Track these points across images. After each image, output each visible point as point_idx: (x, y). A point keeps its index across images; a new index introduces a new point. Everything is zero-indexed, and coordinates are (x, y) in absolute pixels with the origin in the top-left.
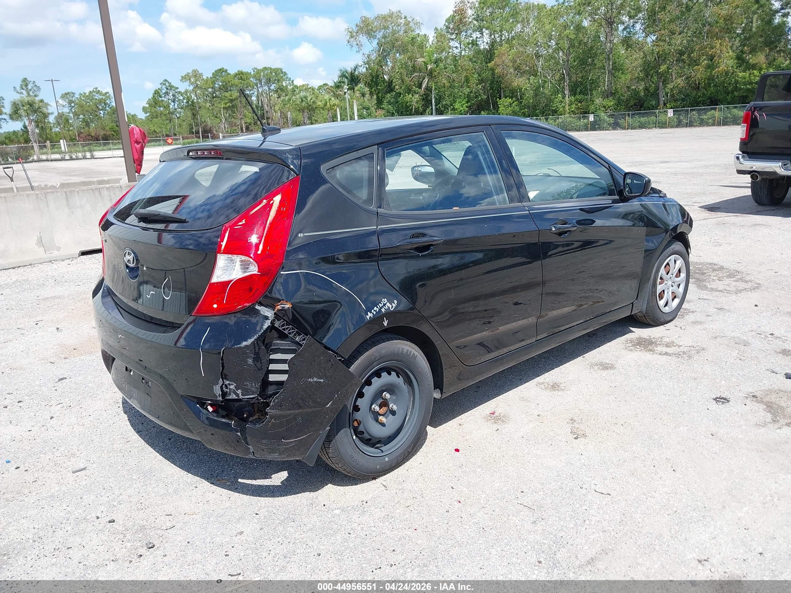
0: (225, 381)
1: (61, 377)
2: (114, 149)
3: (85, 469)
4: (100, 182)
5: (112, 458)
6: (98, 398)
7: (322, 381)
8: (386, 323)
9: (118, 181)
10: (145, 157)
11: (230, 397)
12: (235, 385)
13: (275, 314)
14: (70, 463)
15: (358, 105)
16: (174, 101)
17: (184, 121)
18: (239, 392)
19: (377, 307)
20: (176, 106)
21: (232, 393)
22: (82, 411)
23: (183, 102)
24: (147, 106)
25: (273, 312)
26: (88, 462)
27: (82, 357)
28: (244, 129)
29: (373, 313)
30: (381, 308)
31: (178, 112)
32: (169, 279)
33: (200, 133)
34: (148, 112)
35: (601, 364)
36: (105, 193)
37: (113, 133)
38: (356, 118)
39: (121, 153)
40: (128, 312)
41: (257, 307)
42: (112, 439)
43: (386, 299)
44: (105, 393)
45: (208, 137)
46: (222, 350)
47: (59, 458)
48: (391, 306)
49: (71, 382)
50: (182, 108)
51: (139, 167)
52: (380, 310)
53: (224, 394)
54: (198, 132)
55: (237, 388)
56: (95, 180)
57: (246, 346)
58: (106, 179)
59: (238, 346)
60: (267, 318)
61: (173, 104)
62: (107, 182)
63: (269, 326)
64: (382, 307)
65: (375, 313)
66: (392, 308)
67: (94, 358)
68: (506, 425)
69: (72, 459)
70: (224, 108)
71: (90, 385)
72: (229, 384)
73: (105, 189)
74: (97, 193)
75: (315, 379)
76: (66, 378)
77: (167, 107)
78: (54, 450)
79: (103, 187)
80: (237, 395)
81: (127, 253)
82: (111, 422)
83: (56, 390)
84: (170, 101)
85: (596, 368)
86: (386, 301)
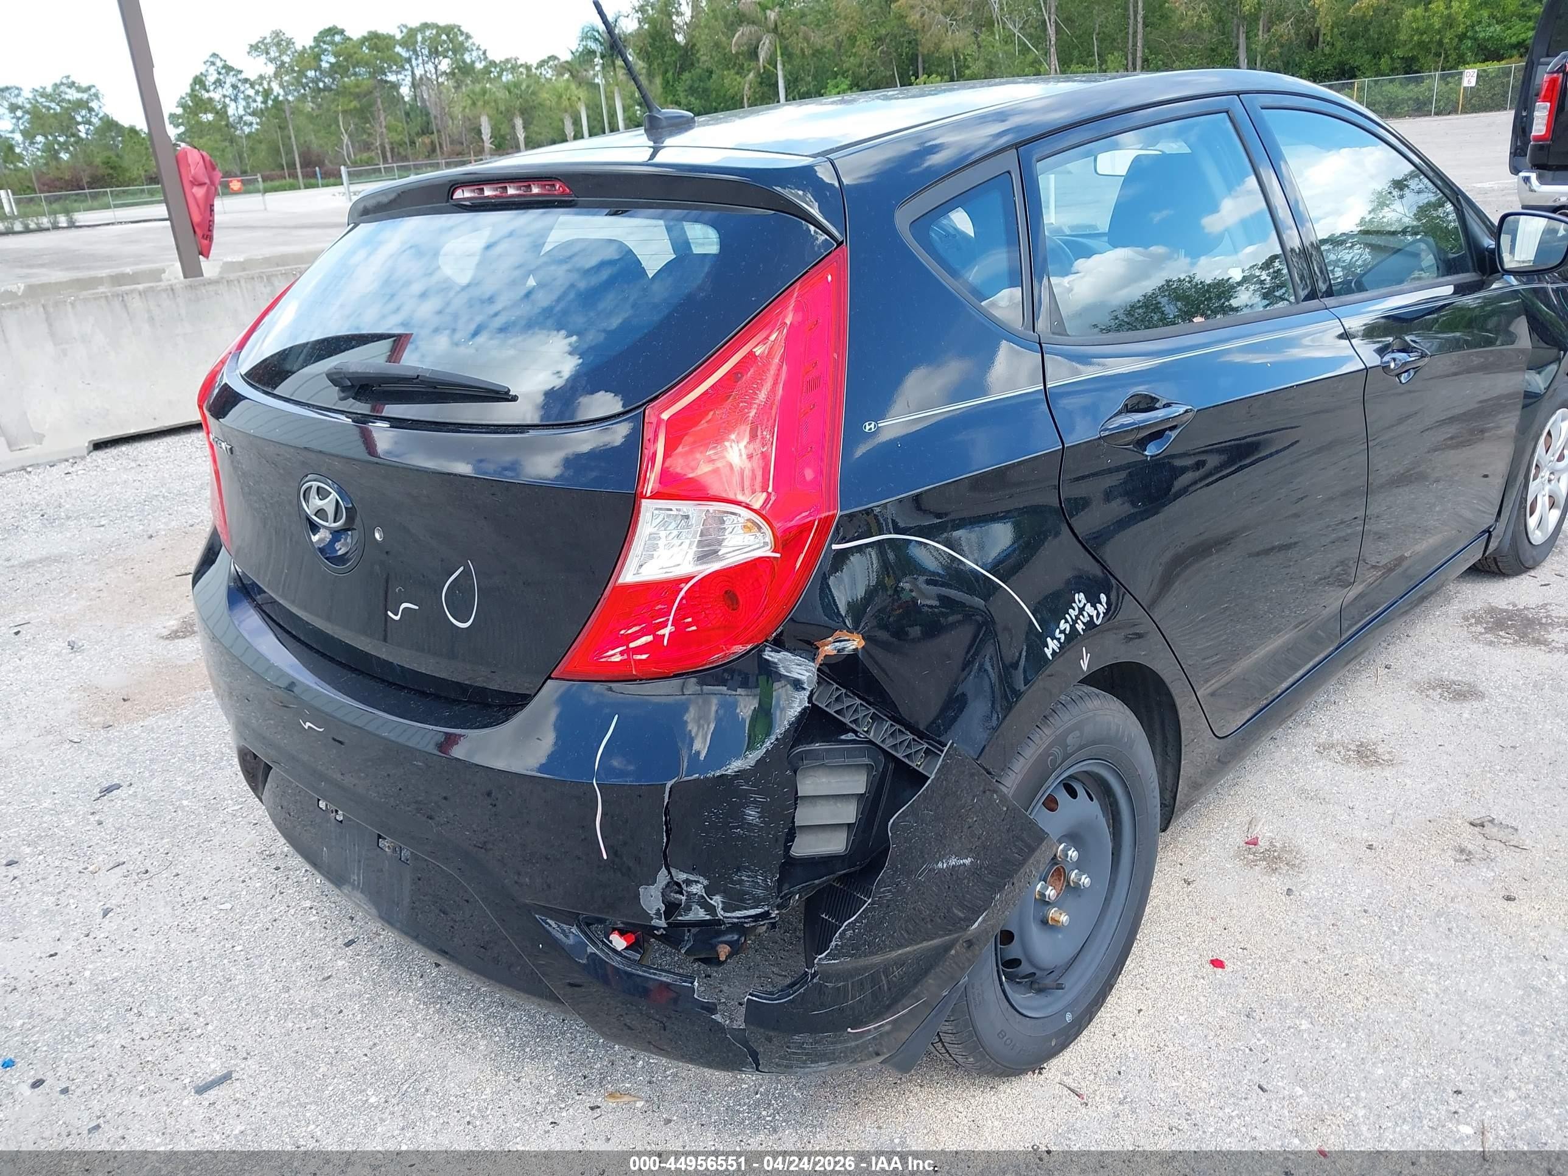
0: (673, 871)
1: (106, 785)
2: (116, 206)
3: (226, 1077)
4: (118, 280)
5: (295, 1035)
6: (216, 841)
7: (968, 861)
8: (1086, 663)
9: (156, 275)
10: (217, 218)
11: (690, 917)
12: (706, 882)
13: (819, 670)
14: (182, 1059)
15: (623, 99)
16: (235, 100)
17: (260, 142)
18: (717, 901)
19: (1067, 621)
20: (241, 112)
21: (695, 907)
22: (182, 884)
23: (255, 101)
24: (180, 111)
25: (813, 667)
26: (231, 1054)
27: (150, 721)
28: (389, 155)
29: (1059, 640)
30: (1075, 622)
31: (245, 124)
32: (466, 573)
33: (298, 166)
34: (182, 124)
35: (1442, 685)
36: (136, 304)
37: (111, 171)
38: (621, 124)
39: (161, 210)
40: (317, 652)
41: (769, 655)
42: (280, 971)
43: (1082, 595)
44: (230, 827)
45: (314, 175)
46: (669, 784)
47: (148, 1043)
48: (1094, 613)
49: (135, 795)
50: (253, 114)
51: (206, 242)
52: (1073, 627)
53: (672, 908)
54: (292, 165)
55: (710, 891)
56: (103, 273)
57: (740, 774)
58: (128, 270)
59: (718, 773)
60: (797, 685)
61: (233, 105)
62: (134, 278)
63: (806, 708)
64: (1077, 617)
65: (1062, 637)
66: (1098, 614)
67: (179, 723)
68: (1303, 877)
69: (185, 1044)
70: (344, 112)
71: (185, 803)
72: (688, 882)
73: (137, 297)
74: (117, 304)
75: (953, 862)
76: (118, 787)
77: (222, 113)
78: (130, 1017)
79: (132, 291)
80: (711, 909)
81: (314, 491)
82: (264, 918)
83: (100, 823)
84: (227, 100)
85: (1435, 694)
86: (1084, 601)
